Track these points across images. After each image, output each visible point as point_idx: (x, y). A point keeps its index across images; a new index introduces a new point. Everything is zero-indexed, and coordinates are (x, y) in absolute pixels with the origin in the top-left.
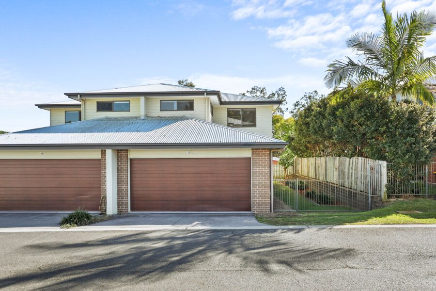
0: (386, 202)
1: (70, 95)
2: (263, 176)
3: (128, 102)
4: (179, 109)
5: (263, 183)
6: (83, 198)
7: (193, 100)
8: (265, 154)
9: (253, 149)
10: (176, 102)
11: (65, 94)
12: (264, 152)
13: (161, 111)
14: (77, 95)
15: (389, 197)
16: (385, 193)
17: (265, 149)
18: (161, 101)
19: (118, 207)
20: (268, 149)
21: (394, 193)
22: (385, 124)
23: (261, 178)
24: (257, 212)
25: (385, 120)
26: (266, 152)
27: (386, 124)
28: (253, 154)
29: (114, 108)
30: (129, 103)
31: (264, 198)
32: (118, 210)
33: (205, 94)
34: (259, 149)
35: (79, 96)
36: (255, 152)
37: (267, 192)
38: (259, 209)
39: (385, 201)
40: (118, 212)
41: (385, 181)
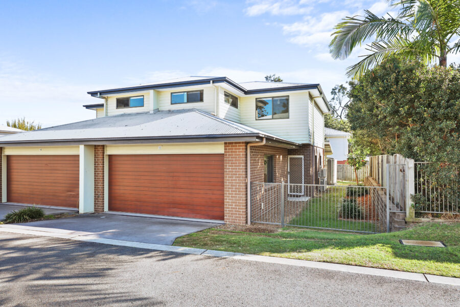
0: (413, 222)
1: (93, 94)
2: (238, 177)
3: (142, 97)
4: (189, 101)
5: (236, 186)
6: (71, 194)
7: (203, 90)
8: (240, 149)
9: (225, 143)
10: (186, 93)
11: (88, 93)
12: (239, 146)
13: (172, 104)
14: (97, 93)
15: (418, 214)
16: (410, 208)
17: (240, 143)
18: (172, 93)
19: (95, 206)
20: (243, 143)
21: (428, 209)
22: (410, 101)
23: (234, 180)
24: (229, 222)
25: (408, 96)
26: (241, 146)
27: (412, 101)
28: (225, 149)
29: (131, 103)
30: (143, 99)
31: (237, 206)
32: (95, 208)
33: (211, 81)
34: (232, 143)
35: (99, 94)
36: (228, 146)
37: (241, 197)
38: (232, 219)
39: (411, 220)
40: (95, 211)
41: (411, 190)
